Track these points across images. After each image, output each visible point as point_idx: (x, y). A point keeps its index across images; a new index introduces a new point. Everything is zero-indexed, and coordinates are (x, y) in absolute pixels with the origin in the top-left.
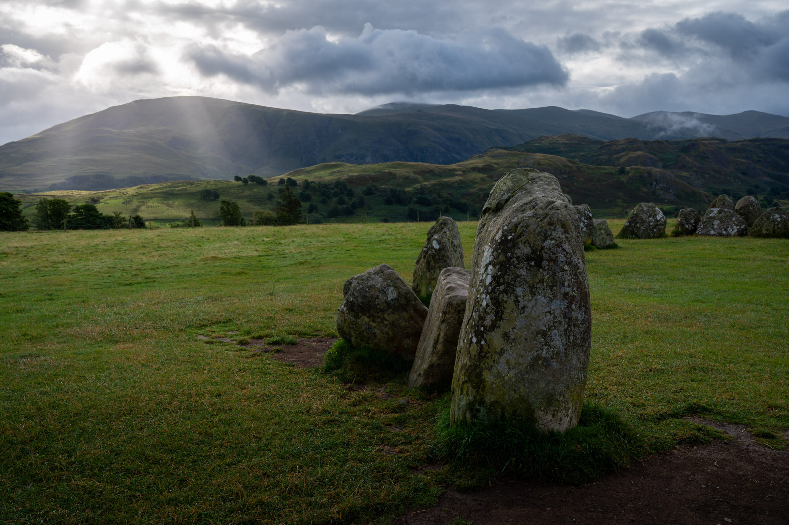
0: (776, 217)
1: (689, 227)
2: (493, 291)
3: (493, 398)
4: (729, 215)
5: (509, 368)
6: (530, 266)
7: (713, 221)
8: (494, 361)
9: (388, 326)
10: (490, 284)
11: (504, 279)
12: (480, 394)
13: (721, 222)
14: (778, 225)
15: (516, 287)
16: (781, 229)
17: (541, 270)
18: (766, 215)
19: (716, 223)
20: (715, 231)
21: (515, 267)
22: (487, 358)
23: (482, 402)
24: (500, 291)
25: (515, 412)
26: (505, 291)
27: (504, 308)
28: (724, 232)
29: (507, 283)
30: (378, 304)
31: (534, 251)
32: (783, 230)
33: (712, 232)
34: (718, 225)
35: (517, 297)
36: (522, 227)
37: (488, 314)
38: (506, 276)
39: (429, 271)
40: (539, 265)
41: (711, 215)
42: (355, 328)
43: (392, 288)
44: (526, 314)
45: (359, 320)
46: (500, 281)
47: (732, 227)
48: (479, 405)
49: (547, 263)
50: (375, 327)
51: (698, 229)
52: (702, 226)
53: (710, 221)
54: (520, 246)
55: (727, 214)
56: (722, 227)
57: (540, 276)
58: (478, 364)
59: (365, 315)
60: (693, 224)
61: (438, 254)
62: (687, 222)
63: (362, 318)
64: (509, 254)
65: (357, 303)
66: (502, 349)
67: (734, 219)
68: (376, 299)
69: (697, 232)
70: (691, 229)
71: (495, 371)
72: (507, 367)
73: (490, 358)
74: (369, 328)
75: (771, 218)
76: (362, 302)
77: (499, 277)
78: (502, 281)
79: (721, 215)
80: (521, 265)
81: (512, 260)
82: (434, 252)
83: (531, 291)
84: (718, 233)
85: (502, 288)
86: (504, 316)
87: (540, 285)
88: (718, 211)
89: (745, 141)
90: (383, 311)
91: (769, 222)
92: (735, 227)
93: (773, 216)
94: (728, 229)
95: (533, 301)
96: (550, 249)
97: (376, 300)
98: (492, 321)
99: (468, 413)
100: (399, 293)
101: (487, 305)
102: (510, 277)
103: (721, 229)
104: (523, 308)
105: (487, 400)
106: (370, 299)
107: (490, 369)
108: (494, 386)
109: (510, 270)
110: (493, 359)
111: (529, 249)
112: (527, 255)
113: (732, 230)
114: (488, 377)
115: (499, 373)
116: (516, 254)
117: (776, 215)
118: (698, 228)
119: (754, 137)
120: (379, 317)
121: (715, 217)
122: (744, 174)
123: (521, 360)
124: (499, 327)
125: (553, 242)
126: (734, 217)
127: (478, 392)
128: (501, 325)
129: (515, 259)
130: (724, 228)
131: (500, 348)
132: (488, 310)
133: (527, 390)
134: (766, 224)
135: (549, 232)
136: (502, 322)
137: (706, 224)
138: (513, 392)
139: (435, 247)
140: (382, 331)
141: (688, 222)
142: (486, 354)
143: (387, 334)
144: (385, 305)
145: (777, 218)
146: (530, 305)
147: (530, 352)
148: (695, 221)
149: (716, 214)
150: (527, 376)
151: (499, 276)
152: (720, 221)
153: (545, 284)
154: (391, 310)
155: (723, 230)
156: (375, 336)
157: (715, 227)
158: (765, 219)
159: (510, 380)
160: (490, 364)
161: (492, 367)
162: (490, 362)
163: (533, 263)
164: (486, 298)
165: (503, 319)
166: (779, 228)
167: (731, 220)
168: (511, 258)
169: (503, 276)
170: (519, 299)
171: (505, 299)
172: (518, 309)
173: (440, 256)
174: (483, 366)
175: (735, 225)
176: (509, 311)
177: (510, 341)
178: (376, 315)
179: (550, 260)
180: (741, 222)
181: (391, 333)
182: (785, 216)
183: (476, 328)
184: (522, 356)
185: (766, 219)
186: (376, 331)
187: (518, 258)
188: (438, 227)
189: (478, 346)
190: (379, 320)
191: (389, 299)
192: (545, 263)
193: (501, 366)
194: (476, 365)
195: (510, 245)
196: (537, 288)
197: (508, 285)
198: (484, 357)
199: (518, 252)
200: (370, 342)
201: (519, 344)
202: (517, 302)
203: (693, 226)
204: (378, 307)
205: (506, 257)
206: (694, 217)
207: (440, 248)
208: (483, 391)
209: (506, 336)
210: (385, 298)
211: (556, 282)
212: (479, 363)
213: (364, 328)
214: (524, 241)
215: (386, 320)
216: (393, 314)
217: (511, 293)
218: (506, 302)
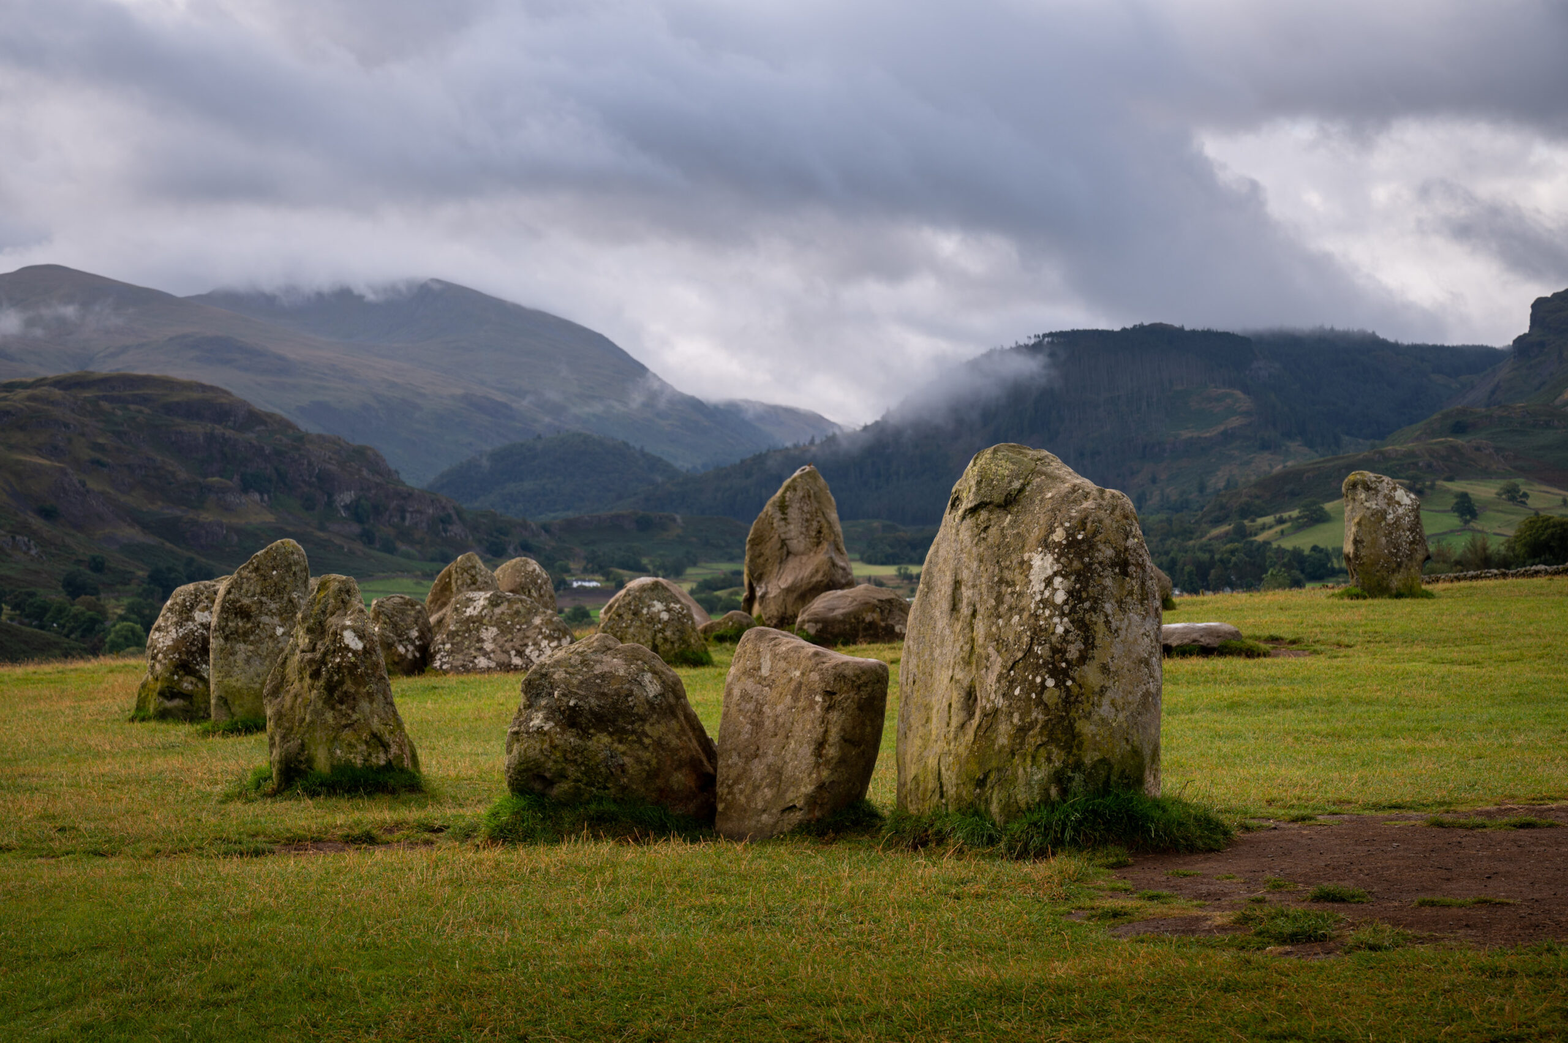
0: (655, 609)
1: (407, 650)
2: (1073, 610)
3: (1097, 756)
4: (523, 611)
5: (1117, 710)
6: (1115, 574)
7: (478, 630)
8: (1093, 704)
9: (651, 748)
10: (1066, 602)
11: (1088, 593)
12: (1074, 755)
13: (502, 632)
14: (662, 630)
15: (1105, 602)
16: (673, 643)
17: (1128, 579)
18: (629, 603)
19: (489, 633)
20: (489, 658)
21: (1100, 576)
22: (1080, 702)
23: (1078, 766)
24: (1085, 610)
25: (1123, 771)
26: (1093, 609)
27: (1095, 632)
28: (517, 661)
29: (1093, 597)
30: (634, 706)
31: (1118, 554)
32: (676, 645)
33: (482, 662)
34: (494, 640)
35: (1107, 616)
36: (1093, 522)
37: (1069, 642)
38: (1090, 589)
39: (333, 708)
40: (1125, 573)
41: (469, 611)
42: (580, 761)
43: (650, 675)
44: (1122, 637)
45: (590, 743)
46: (1081, 596)
47: (536, 644)
48: (1072, 772)
49: (1134, 569)
50: (624, 753)
51: (438, 656)
52: (448, 646)
53: (469, 630)
54: (1099, 547)
55: (515, 607)
56: (508, 645)
57: (1128, 587)
58: (1064, 714)
59: (601, 731)
60: (417, 643)
61: (363, 662)
62: (400, 636)
63: (595, 738)
64: (1087, 560)
65: (587, 708)
66: (1102, 687)
67: (537, 621)
68: (627, 696)
69: (437, 664)
70: (414, 656)
71: (1096, 718)
72: (1113, 710)
73: (1085, 702)
74: (612, 757)
75: (645, 611)
76: (599, 706)
77: (1079, 591)
78: (1084, 595)
79: (497, 611)
80: (1106, 573)
81: (1093, 567)
82: (353, 659)
83: (1120, 607)
84: (498, 664)
85: (1087, 605)
86: (1097, 643)
87: (1129, 599)
88: (489, 599)
89: (40, 383)
90: (643, 719)
91: (638, 624)
92: (544, 643)
93: (649, 607)
94: (527, 651)
95: (1126, 620)
96: (1135, 550)
97: (630, 699)
98: (1080, 651)
99: (1053, 787)
100: (664, 682)
101: (1067, 631)
102: (1095, 590)
103: (507, 652)
104: (1116, 631)
105: (1087, 761)
106: (615, 697)
107: (1088, 716)
108: (1098, 738)
109: (1094, 580)
110: (1091, 702)
111: (1112, 551)
112: (1110, 558)
113: (537, 653)
114: (1086, 728)
115: (1103, 720)
116: (1097, 558)
117: (655, 602)
118: (436, 652)
119: (70, 370)
120: (634, 732)
121: (483, 617)
122: (48, 514)
123: (1130, 698)
124: (1094, 658)
125: (1136, 540)
126: (536, 614)
127: (1069, 753)
128: (1096, 655)
129: (1096, 565)
130: (513, 648)
131: (1099, 685)
132: (1070, 638)
133: (1141, 738)
134: (632, 630)
135: (1128, 528)
136: (1095, 651)
137: (459, 639)
138: (1124, 743)
139: (352, 646)
140: (638, 760)
141: (402, 637)
142: (1077, 697)
143: (648, 763)
144: (647, 707)
145: (659, 612)
146: (1124, 626)
147: (1138, 686)
148: (420, 631)
149: (484, 608)
150: (1140, 718)
151: (1079, 589)
152: (499, 628)
153: (1135, 597)
154: (655, 716)
155: (513, 653)
156: (623, 771)
157: (488, 646)
158: (628, 616)
159: (1120, 726)
160: (1087, 710)
161: (1090, 713)
162: (1087, 707)
163: (1117, 570)
164: (1061, 623)
165: (1096, 647)
166: (665, 640)
167: (529, 623)
168: (1091, 564)
169: (1085, 588)
170: (1110, 618)
171: (1093, 619)
172: (1111, 632)
173: (366, 668)
174: (1076, 715)
175: (545, 638)
176: (1100, 635)
177: (1111, 675)
178: (629, 727)
179: (1138, 565)
180: (559, 630)
181: (654, 762)
182: (678, 606)
183: (1050, 666)
184: (1130, 693)
185: (631, 616)
186: (626, 759)
187: (1100, 563)
188: (332, 601)
189: (1060, 689)
190: (634, 738)
191: (651, 695)
192: (1131, 569)
193: (1105, 710)
194: (1062, 716)
195: (1085, 547)
196: (1125, 602)
197: (1096, 600)
198: (1074, 703)
199: (1100, 556)
200: (609, 785)
201: (1124, 677)
202: (1107, 623)
203: (418, 648)
204: (635, 710)
205: (1083, 563)
206: (416, 622)
207: (365, 647)
208: (1079, 749)
209: (1105, 669)
210: (645, 694)
211: (1147, 594)
212: (1066, 712)
213: (601, 756)
214: (1103, 540)
215: (647, 736)
216: (659, 723)
217: (1101, 611)
218: (1096, 624)
